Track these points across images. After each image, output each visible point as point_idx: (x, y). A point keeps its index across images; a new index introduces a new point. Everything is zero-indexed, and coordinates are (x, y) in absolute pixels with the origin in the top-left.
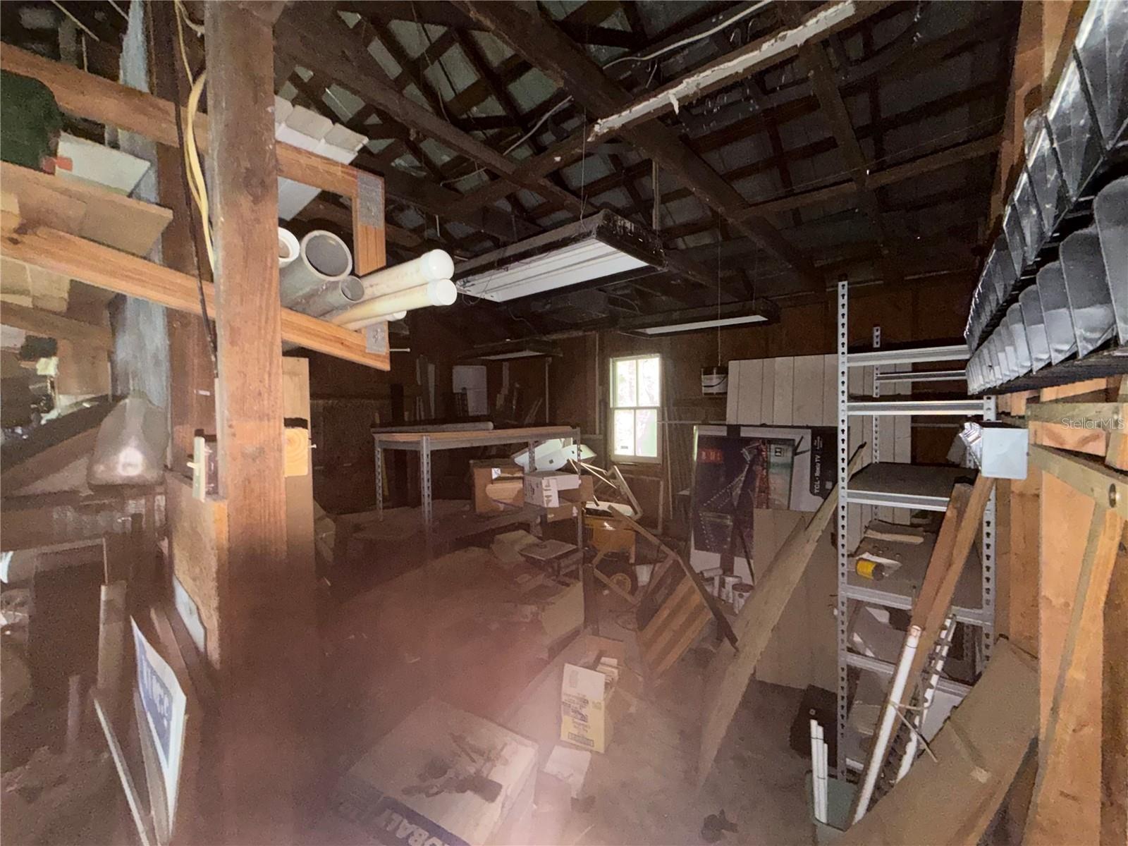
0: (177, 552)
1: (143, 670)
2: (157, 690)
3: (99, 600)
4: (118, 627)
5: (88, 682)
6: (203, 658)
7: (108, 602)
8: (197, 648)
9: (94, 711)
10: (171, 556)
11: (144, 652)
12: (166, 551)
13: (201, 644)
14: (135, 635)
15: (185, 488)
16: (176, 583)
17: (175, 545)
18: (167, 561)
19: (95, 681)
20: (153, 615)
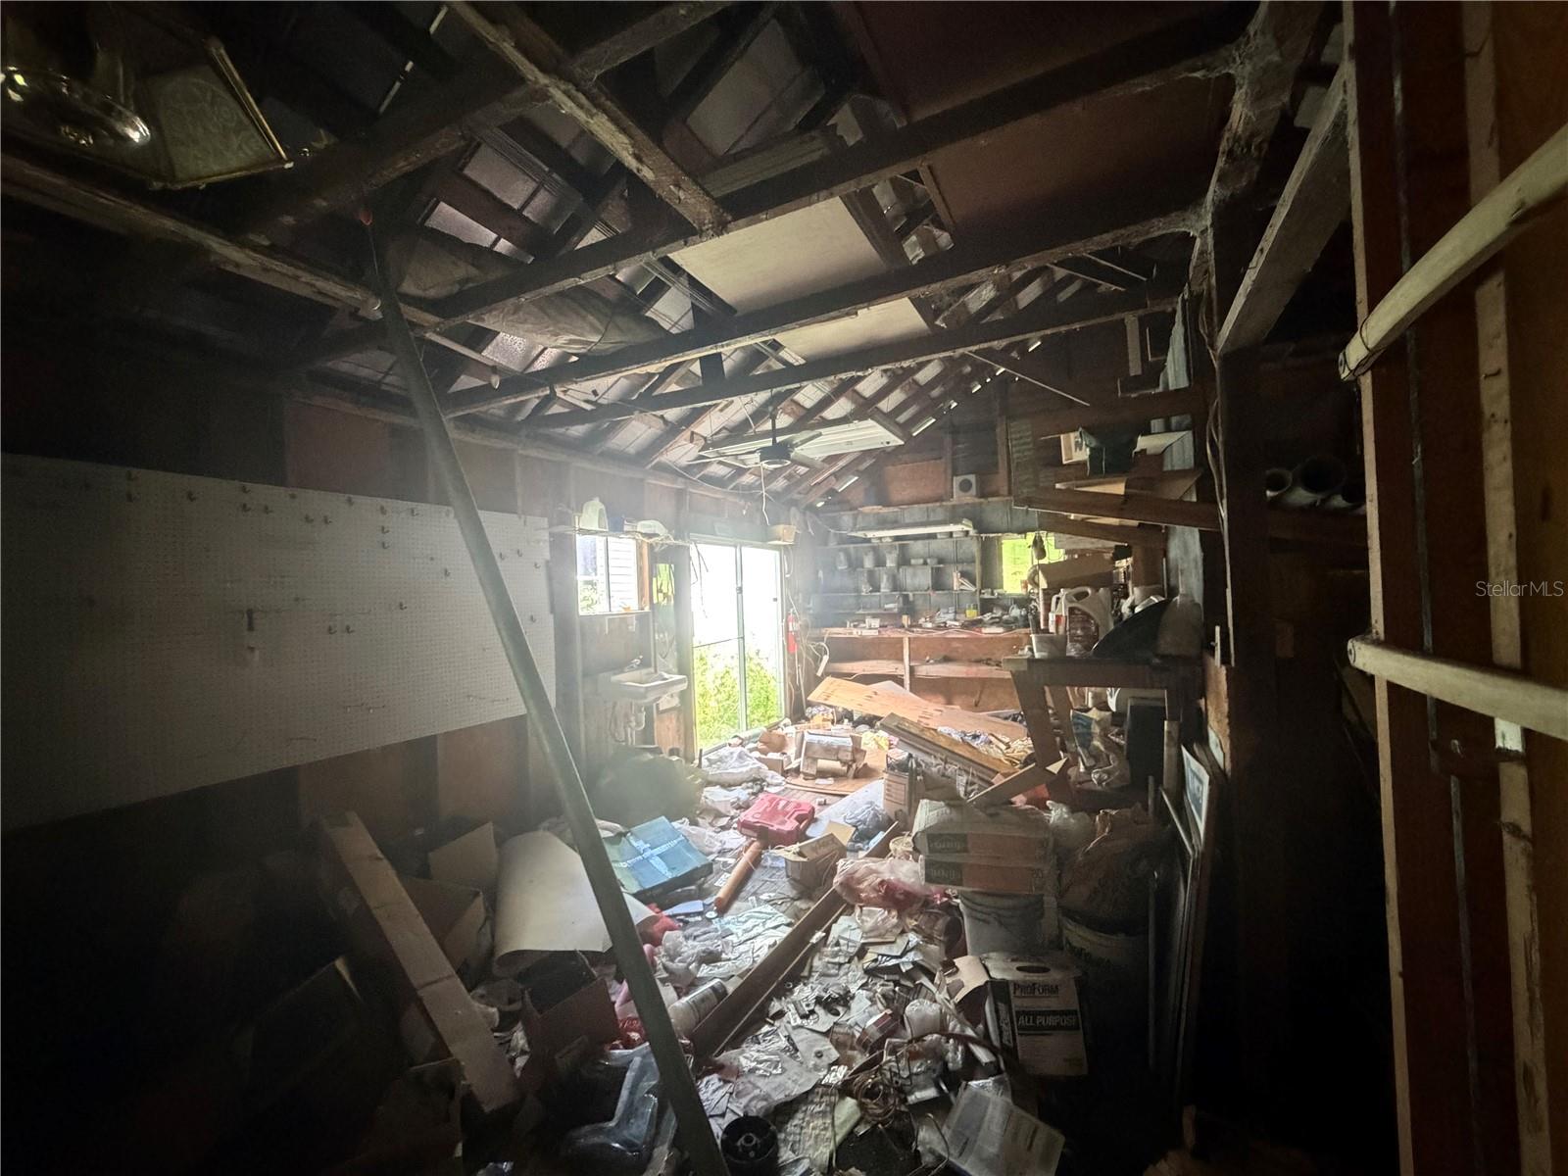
0: (1209, 707)
1: (1189, 776)
2: (1197, 783)
3: (1163, 730)
4: (1174, 751)
5: (1159, 782)
6: (1223, 772)
7: (1169, 732)
8: (1220, 768)
9: (1162, 797)
10: (1206, 709)
11: (1189, 764)
12: (1203, 709)
13: (1222, 766)
14: (1184, 756)
15: (1212, 659)
16: (1209, 729)
17: (1208, 702)
18: (1204, 716)
19: (1162, 783)
20: (1195, 746)
